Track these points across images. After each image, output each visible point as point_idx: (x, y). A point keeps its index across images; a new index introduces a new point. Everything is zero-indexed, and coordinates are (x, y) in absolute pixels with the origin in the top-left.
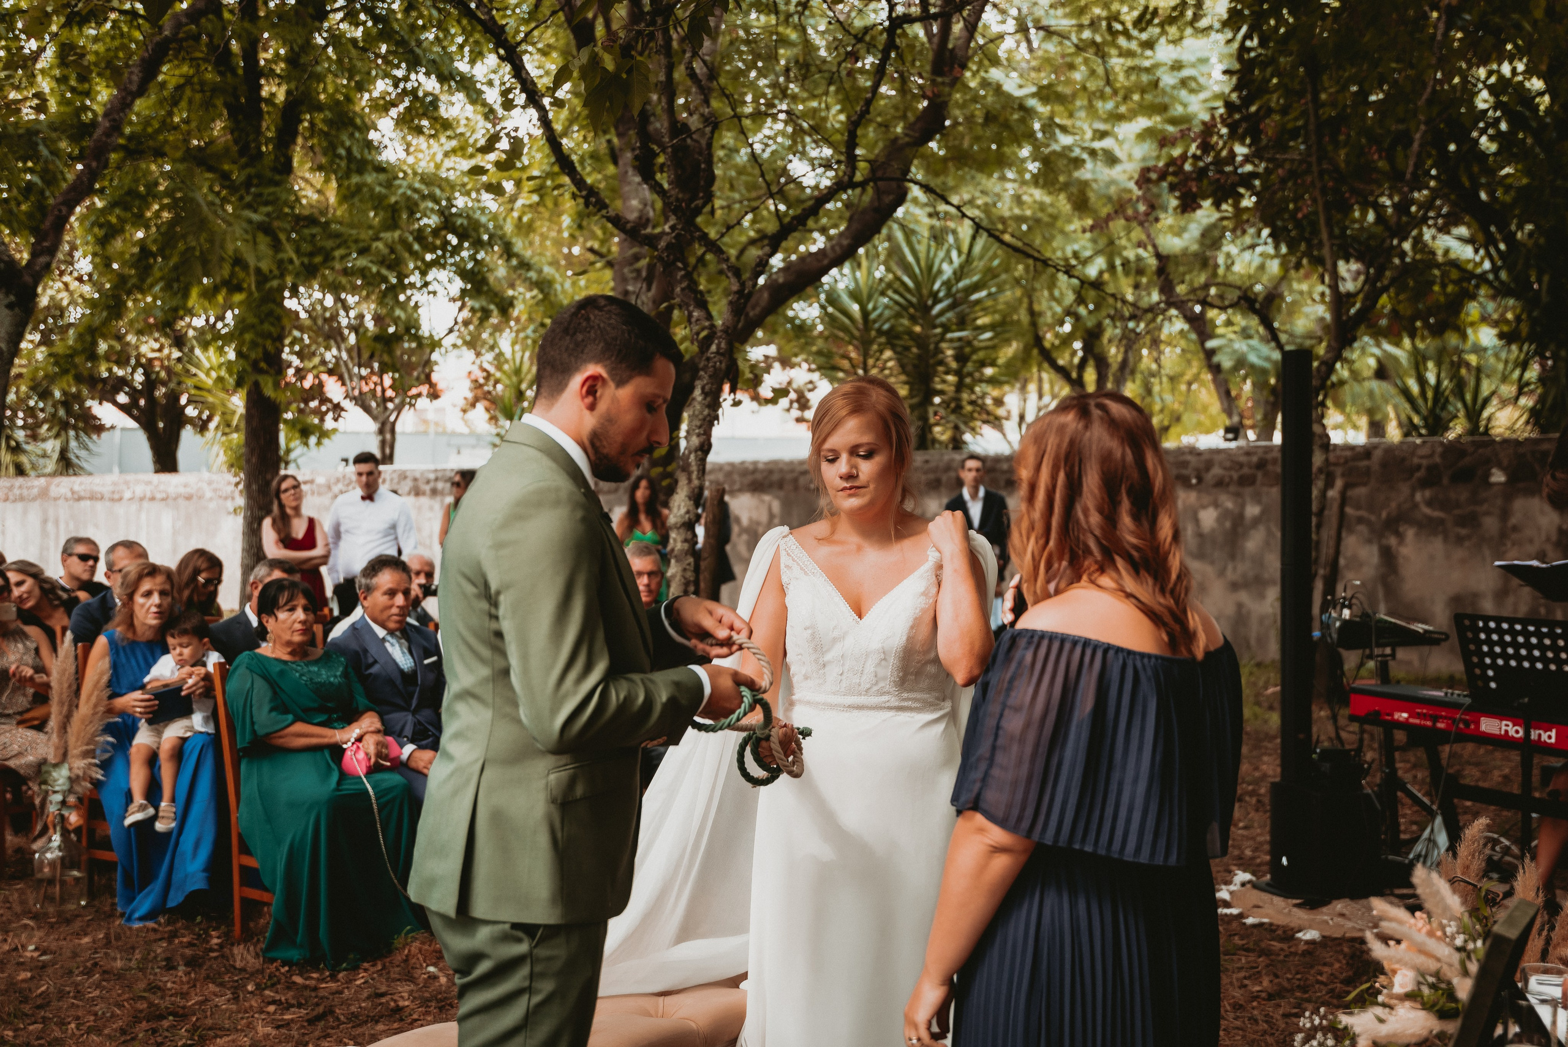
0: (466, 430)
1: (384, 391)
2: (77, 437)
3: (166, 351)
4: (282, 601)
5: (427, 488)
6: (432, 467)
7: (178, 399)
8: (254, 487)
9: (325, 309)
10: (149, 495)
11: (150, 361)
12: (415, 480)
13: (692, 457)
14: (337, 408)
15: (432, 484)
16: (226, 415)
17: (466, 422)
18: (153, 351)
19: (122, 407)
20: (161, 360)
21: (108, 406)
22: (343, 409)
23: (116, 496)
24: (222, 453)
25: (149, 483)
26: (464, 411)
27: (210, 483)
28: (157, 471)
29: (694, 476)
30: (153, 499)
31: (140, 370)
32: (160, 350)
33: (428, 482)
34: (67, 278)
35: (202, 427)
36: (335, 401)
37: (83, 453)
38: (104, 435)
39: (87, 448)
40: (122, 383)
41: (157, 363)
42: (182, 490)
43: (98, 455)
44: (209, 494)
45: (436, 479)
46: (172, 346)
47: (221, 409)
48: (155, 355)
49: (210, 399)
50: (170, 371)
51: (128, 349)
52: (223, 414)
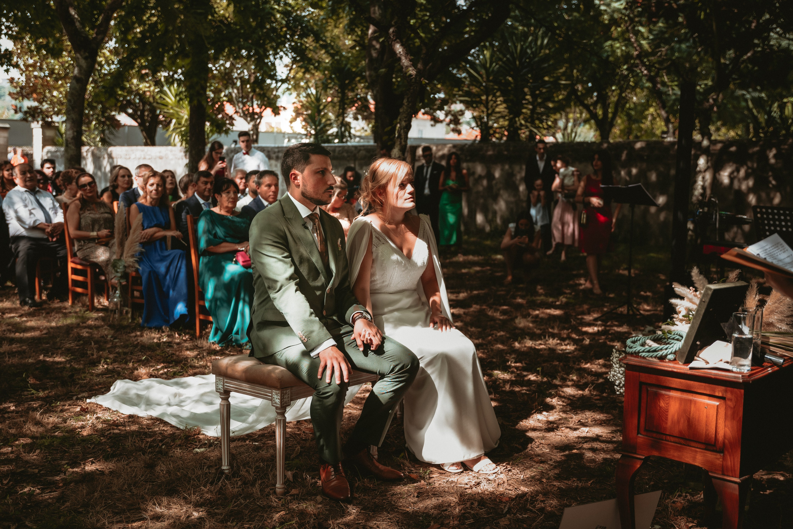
0: (291, 132)
1: (253, 109)
2: (108, 129)
3: (152, 88)
4: (224, 188)
5: (274, 156)
6: (277, 145)
7: (155, 111)
8: (194, 152)
9: (226, 68)
10: (143, 157)
11: (144, 92)
12: (269, 152)
13: (402, 131)
14: (231, 118)
15: (276, 154)
16: (179, 119)
17: (291, 127)
18: (146, 87)
19: (130, 115)
20: (149, 91)
21: (123, 115)
22: (233, 119)
23: (128, 157)
24: (177, 136)
25: (143, 151)
26: (291, 122)
27: (171, 151)
28: (146, 145)
29: (403, 141)
31: (138, 97)
32: (149, 87)
33: (275, 153)
35: (167, 125)
36: (230, 115)
37: (111, 136)
38: (121, 129)
39: (113, 135)
40: (130, 104)
41: (148, 94)
42: (158, 155)
43: (118, 137)
44: (171, 157)
45: (279, 152)
46: (155, 85)
47: (176, 116)
48: (146, 89)
49: (171, 111)
50: (154, 98)
51: (133, 87)
52: (177, 119)
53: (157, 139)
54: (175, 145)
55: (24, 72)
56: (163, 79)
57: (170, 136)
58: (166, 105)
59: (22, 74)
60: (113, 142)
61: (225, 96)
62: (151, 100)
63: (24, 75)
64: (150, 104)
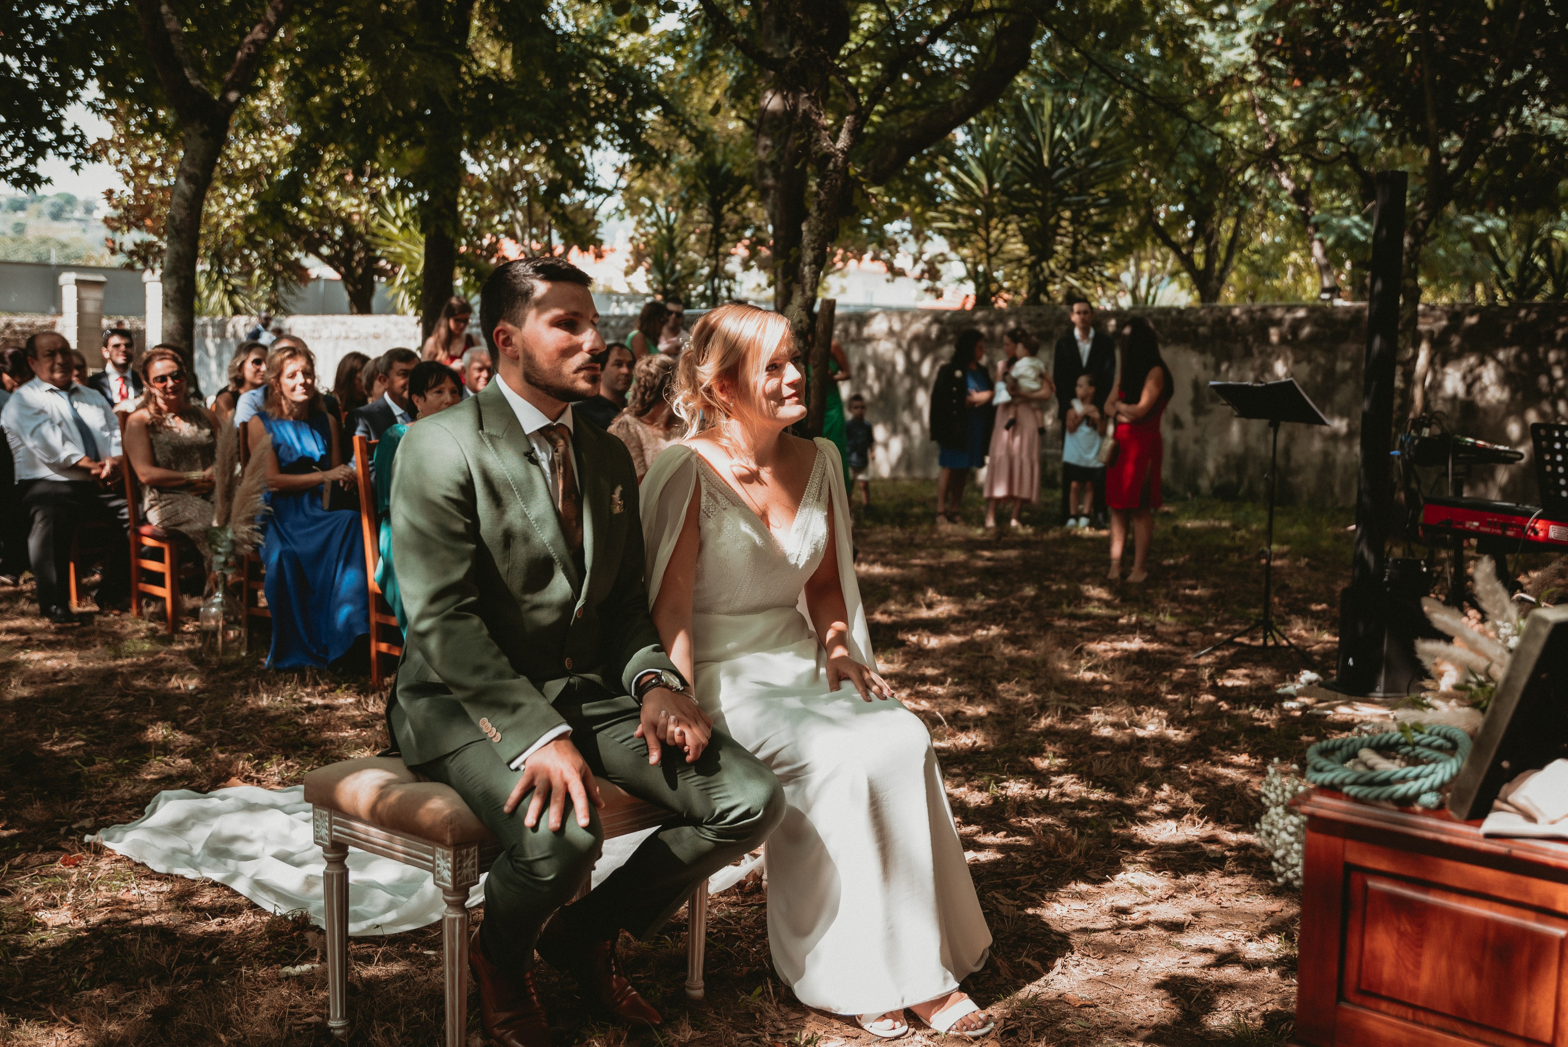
0: (627, 290)
2: (285, 284)
3: (364, 208)
4: (431, 383)
7: (373, 252)
11: (350, 215)
16: (412, 264)
17: (627, 283)
18: (352, 205)
19: (329, 260)
20: (359, 213)
21: (312, 257)
23: (316, 335)
24: (407, 297)
25: (344, 323)
27: (396, 324)
28: (352, 313)
30: (347, 338)
31: (339, 225)
32: (359, 205)
34: (277, 138)
35: (391, 275)
37: (290, 298)
38: (311, 285)
39: (293, 293)
40: (325, 237)
41: (356, 217)
42: (372, 331)
43: (303, 299)
46: (369, 202)
47: (407, 258)
48: (353, 210)
49: (399, 250)
50: (366, 225)
51: (330, 205)
52: (409, 263)
53: (375, 302)
54: (404, 313)
55: (132, 178)
56: (384, 191)
57: (396, 296)
58: (390, 239)
59: (127, 183)
60: (292, 309)
61: (500, 222)
62: (361, 229)
63: (132, 184)
64: (360, 236)
